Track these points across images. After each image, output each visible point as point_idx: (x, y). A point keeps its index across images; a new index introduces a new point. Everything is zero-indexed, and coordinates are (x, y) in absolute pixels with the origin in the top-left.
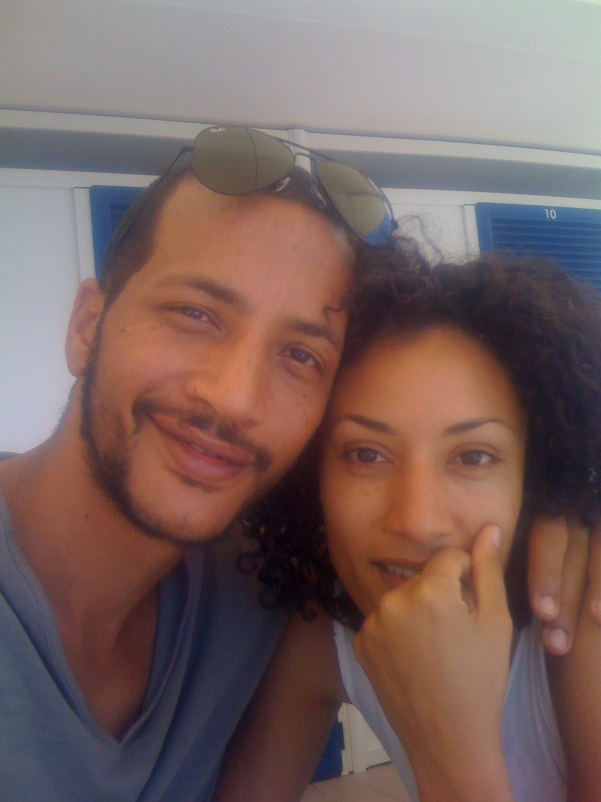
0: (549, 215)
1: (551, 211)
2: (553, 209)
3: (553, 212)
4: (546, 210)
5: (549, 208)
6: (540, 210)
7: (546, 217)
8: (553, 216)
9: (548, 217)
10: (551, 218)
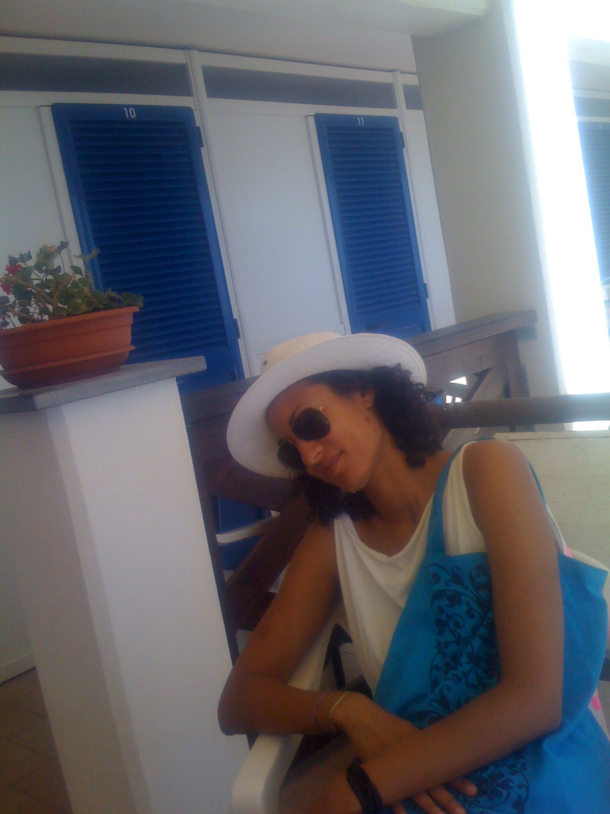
0: (129, 114)
1: (130, 109)
2: (133, 108)
3: (132, 111)
4: (125, 109)
5: (128, 107)
6: (119, 109)
7: (126, 116)
8: (133, 115)
9: (127, 117)
10: (130, 117)
